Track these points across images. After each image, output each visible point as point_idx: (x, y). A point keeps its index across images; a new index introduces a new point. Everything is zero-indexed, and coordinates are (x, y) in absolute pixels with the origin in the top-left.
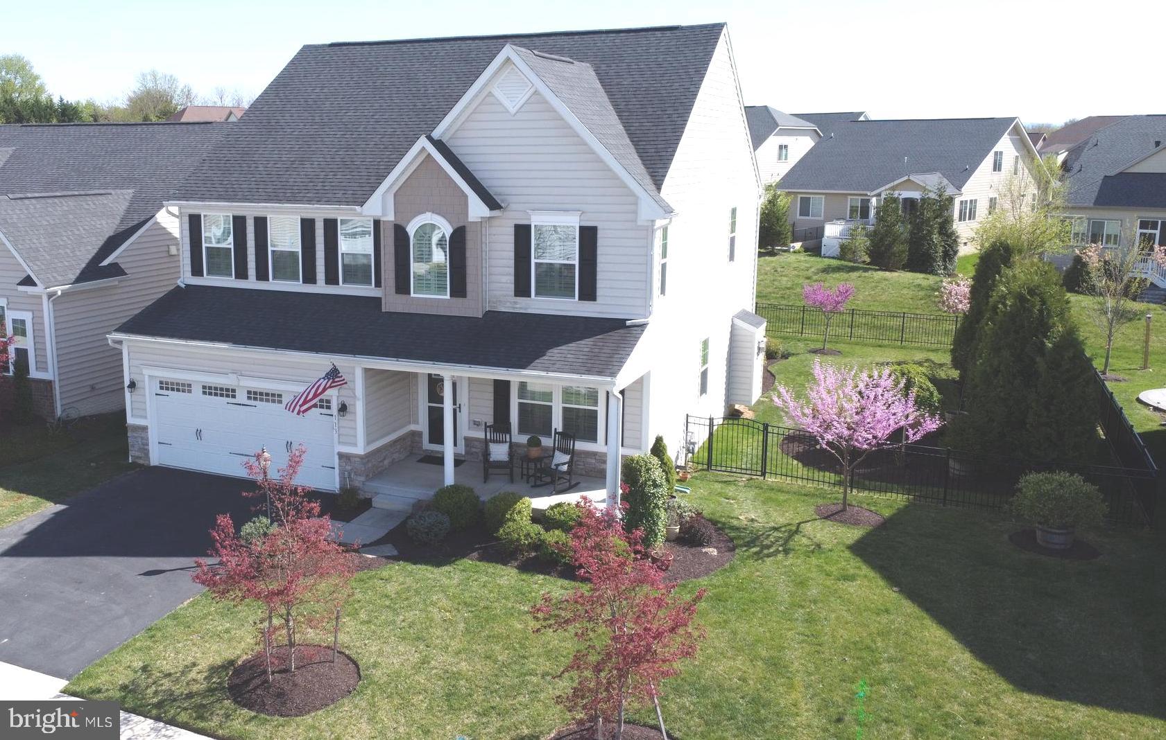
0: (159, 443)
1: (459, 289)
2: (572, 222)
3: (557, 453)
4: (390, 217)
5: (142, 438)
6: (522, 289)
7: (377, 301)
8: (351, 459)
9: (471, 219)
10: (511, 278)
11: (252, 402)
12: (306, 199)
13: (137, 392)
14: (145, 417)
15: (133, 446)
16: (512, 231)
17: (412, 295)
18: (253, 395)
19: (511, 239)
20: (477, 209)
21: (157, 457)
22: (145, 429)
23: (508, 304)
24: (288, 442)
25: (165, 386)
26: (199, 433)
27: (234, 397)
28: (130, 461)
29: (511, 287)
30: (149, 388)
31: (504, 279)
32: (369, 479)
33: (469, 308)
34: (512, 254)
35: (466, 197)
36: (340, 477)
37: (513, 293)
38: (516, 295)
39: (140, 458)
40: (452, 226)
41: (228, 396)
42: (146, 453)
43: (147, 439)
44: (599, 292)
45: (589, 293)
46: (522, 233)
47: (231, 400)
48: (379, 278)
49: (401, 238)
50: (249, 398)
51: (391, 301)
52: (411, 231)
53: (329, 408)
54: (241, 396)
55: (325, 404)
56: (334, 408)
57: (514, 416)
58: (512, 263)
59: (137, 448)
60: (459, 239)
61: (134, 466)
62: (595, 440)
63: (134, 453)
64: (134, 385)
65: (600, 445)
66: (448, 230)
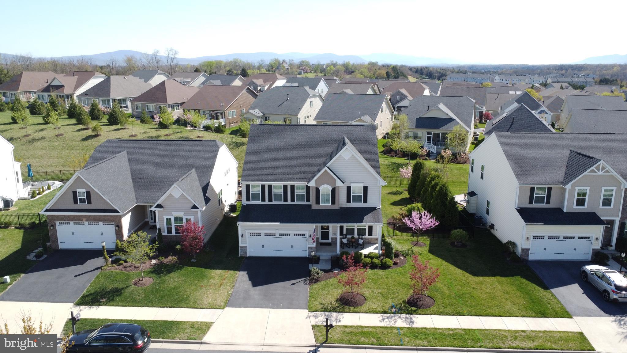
0: (250, 250)
1: (333, 202)
2: (362, 185)
3: (360, 240)
4: (315, 186)
6: (348, 201)
7: (310, 206)
8: (312, 248)
9: (337, 186)
10: (346, 199)
11: (281, 237)
12: (285, 180)
14: (246, 244)
15: (241, 252)
16: (346, 188)
17: (320, 204)
18: (281, 235)
19: (346, 190)
20: (339, 183)
21: (249, 254)
22: (246, 247)
23: (345, 205)
24: (292, 246)
25: (251, 234)
26: (263, 246)
27: (275, 236)
28: (240, 256)
29: (346, 201)
30: (247, 235)
31: (344, 199)
32: (316, 252)
33: (336, 207)
34: (346, 193)
35: (335, 180)
36: (309, 253)
38: (347, 203)
39: (243, 255)
40: (332, 187)
41: (273, 236)
42: (246, 253)
43: (246, 250)
44: (368, 201)
45: (365, 201)
46: (349, 188)
48: (308, 200)
49: (318, 191)
50: (280, 236)
51: (314, 207)
52: (320, 189)
53: (304, 236)
54: (277, 235)
55: (303, 235)
56: (307, 236)
57: (345, 232)
58: (346, 195)
59: (243, 252)
60: (334, 191)
61: (242, 258)
62: (366, 235)
63: (241, 254)
64: (242, 236)
65: (367, 236)
66: (331, 189)
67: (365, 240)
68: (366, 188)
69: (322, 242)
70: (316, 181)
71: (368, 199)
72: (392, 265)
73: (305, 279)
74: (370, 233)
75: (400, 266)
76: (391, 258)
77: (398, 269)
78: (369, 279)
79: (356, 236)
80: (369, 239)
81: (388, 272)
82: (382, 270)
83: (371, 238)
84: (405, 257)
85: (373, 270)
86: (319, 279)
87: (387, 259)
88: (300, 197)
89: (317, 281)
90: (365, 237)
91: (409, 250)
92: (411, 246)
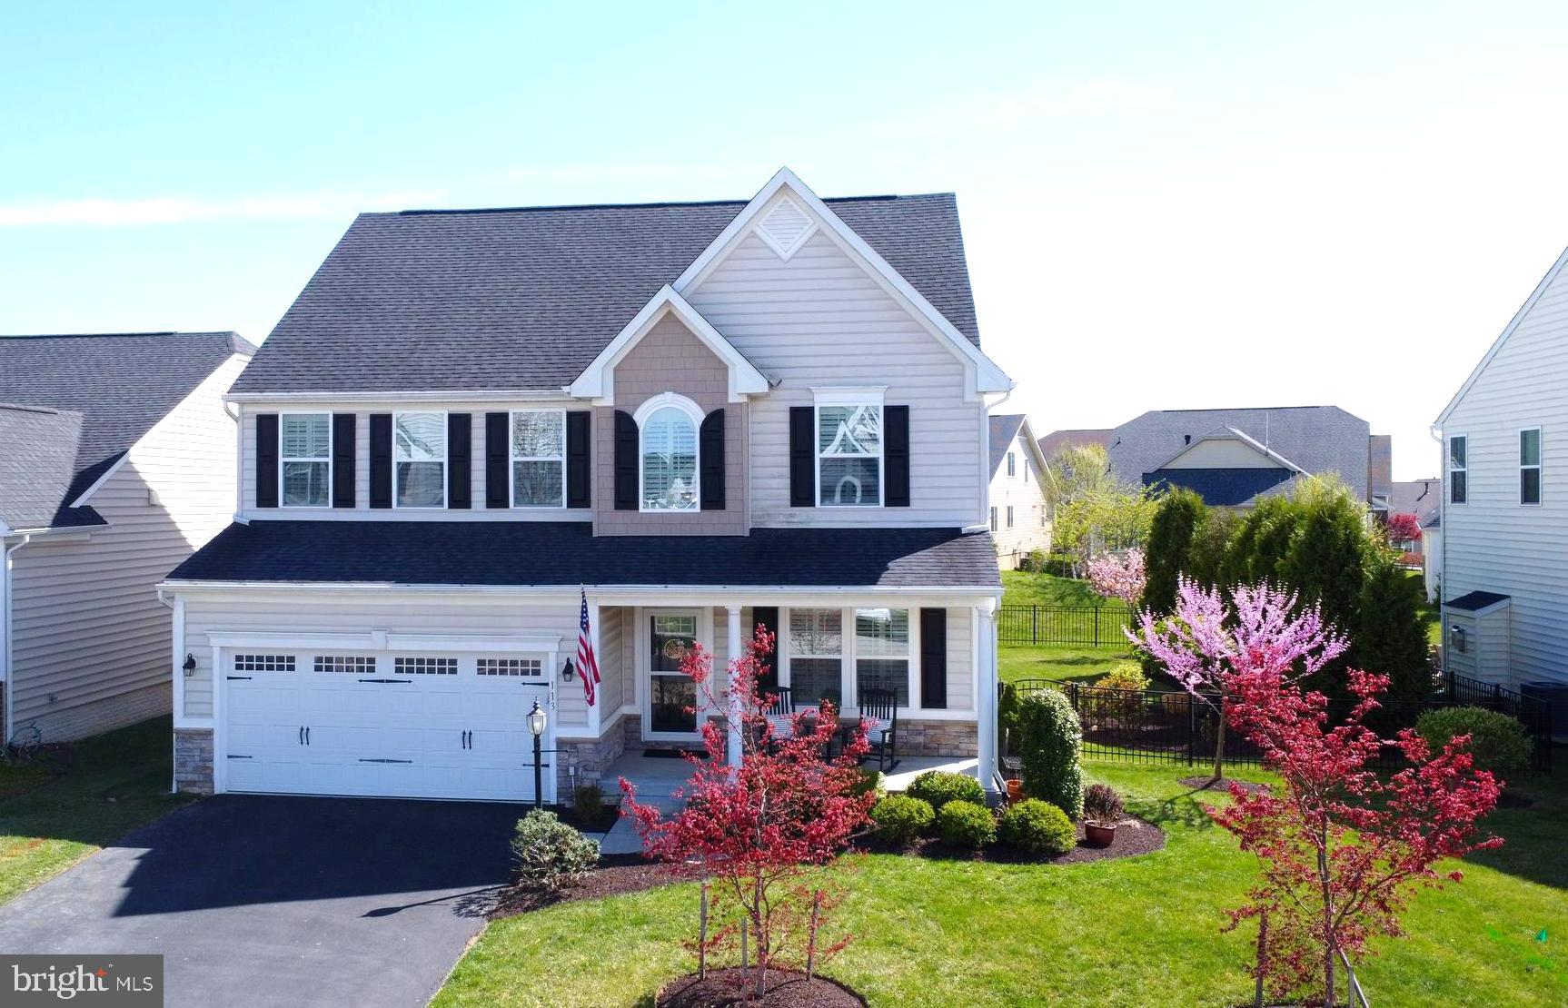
0: (229, 757)
2: (877, 400)
4: (609, 401)
5: (202, 750)
6: (801, 494)
7: (586, 527)
8: (578, 746)
9: (733, 398)
10: (785, 482)
11: (404, 676)
12: (459, 384)
13: (198, 675)
14: (210, 715)
15: (183, 765)
16: (786, 417)
17: (641, 510)
18: (406, 665)
19: (785, 427)
20: (744, 381)
21: (226, 780)
22: (208, 734)
23: (782, 518)
24: (464, 733)
25: (247, 663)
26: (304, 734)
27: (372, 670)
28: (174, 791)
29: (786, 493)
30: (219, 665)
31: (774, 483)
32: (609, 772)
33: (730, 524)
34: (786, 449)
35: (723, 368)
36: (558, 777)
37: (789, 503)
38: (793, 505)
39: (193, 783)
40: (704, 410)
41: (361, 670)
42: (206, 771)
43: (211, 751)
44: (913, 494)
45: (899, 495)
46: (801, 419)
47: (366, 676)
48: (580, 497)
49: (626, 429)
50: (399, 670)
52: (640, 417)
53: (537, 673)
54: (385, 668)
55: (530, 668)
56: (550, 671)
57: (784, 679)
58: (786, 460)
59: (189, 769)
60: (714, 429)
61: (183, 797)
62: (906, 703)
63: (183, 777)
64: (190, 664)
65: (913, 710)
66: (697, 416)
67: (905, 733)
68: (897, 419)
69: (657, 743)
70: (616, 370)
71: (913, 483)
72: (1070, 843)
73: (479, 892)
74: (935, 694)
75: (1123, 853)
76: (1067, 805)
77: (1112, 867)
78: (910, 901)
79: (850, 707)
80: (929, 726)
81: (1046, 877)
82: (1006, 867)
83: (941, 725)
84: (1155, 824)
85: (942, 864)
86: (566, 892)
87: (1032, 802)
88: (537, 483)
89: (548, 898)
90: (902, 713)
91: (1172, 802)
92: (1179, 790)
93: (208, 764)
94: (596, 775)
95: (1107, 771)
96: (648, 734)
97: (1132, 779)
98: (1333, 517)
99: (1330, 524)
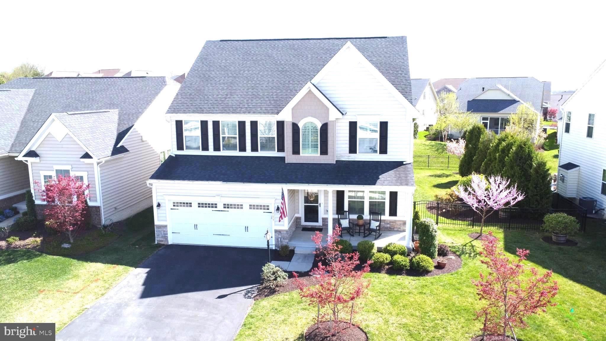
0: (173, 233)
1: (324, 151)
2: (377, 120)
3: (372, 222)
4: (291, 119)
5: (164, 231)
6: (353, 149)
7: (283, 158)
8: (281, 232)
9: (330, 120)
10: (347, 146)
11: (226, 209)
12: (242, 112)
13: (161, 208)
14: (166, 221)
15: (158, 235)
16: (348, 125)
17: (301, 154)
18: (227, 206)
19: (347, 128)
20: (333, 114)
21: (172, 240)
22: (166, 226)
23: (346, 157)
24: (246, 227)
25: (176, 204)
26: (196, 226)
27: (216, 207)
28: (156, 243)
29: (348, 149)
30: (167, 205)
31: (344, 146)
32: (290, 240)
33: (329, 159)
34: (348, 135)
35: (328, 109)
36: (275, 241)
37: (348, 152)
38: (350, 153)
39: (162, 241)
40: (321, 122)
41: (212, 207)
42: (166, 238)
43: (167, 231)
44: (388, 150)
45: (384, 150)
46: (353, 126)
47: (214, 209)
48: (281, 148)
49: (295, 128)
50: (225, 207)
51: (290, 158)
52: (301, 125)
53: (268, 209)
54: (220, 207)
55: (266, 208)
56: (272, 209)
57: (346, 208)
58: (348, 139)
59: (160, 236)
60: (325, 128)
61: (159, 245)
62: (384, 214)
63: (158, 239)
64: (159, 205)
65: (386, 217)
66: (319, 125)
67: (384, 224)
69: (306, 226)
70: (293, 109)
71: (388, 146)
72: (432, 269)
73: (251, 288)
74: (393, 212)
75: (449, 271)
76: (431, 256)
77: (444, 277)
78: (382, 293)
79: (366, 215)
80: (391, 222)
81: (424, 283)
82: (412, 278)
83: (395, 222)
84: (459, 256)
85: (393, 277)
86: (278, 289)
87: (422, 256)
88: (267, 144)
89: (272, 292)
90: (383, 218)
91: (465, 245)
92: (468, 240)
93: (166, 235)
94: (287, 241)
95: (446, 231)
96: (303, 223)
97: (454, 235)
98: (525, 145)
99: (524, 147)
